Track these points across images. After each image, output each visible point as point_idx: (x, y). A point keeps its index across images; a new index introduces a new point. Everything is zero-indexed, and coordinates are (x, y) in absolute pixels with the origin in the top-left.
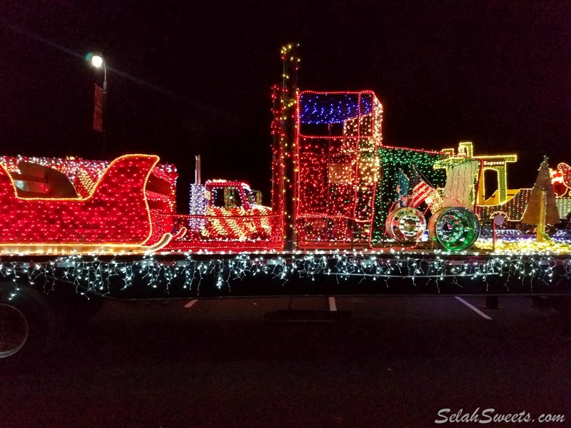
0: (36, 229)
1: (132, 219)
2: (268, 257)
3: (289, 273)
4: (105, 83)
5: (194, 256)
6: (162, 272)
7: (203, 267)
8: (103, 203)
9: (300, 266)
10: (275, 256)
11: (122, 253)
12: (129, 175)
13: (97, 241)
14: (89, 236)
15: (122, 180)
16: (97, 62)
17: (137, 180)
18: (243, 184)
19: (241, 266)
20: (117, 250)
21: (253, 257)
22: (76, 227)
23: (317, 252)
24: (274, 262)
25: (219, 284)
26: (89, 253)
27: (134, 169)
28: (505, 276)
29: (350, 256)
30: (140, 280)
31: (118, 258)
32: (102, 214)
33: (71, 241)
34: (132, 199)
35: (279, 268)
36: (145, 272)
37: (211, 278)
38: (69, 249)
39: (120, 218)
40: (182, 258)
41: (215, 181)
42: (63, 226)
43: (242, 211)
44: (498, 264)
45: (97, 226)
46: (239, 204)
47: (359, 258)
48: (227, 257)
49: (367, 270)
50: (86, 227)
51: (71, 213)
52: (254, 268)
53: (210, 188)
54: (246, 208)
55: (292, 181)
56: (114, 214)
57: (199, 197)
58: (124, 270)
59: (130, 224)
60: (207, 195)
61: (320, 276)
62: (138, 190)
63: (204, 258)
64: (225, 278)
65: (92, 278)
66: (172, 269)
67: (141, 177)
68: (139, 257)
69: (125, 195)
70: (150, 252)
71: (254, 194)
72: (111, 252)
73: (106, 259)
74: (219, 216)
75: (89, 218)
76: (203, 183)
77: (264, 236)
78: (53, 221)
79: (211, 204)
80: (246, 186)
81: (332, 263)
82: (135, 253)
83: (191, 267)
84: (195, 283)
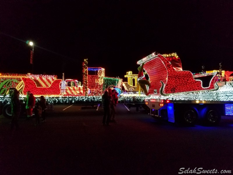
0: (40, 93)
1: (57, 90)
2: (82, 97)
3: (86, 100)
4: (33, 49)
5: (69, 97)
6: (63, 100)
7: (70, 99)
8: (52, 88)
9: (88, 99)
10: (83, 97)
11: (56, 97)
12: (57, 83)
13: (51, 94)
14: (50, 94)
15: (55, 84)
16: (31, 44)
17: (58, 84)
18: (76, 80)
19: (77, 99)
20: (55, 96)
21: (79, 97)
22: (47, 92)
23: (91, 96)
24: (83, 98)
25: (73, 102)
26: (50, 97)
27: (58, 82)
28: (124, 100)
29: (97, 97)
30: (59, 101)
31: (55, 98)
32: (52, 90)
33: (46, 94)
34: (57, 87)
35: (84, 99)
36: (60, 100)
37: (71, 101)
38: (46, 96)
39: (55, 91)
40: (66, 97)
41: (68, 80)
42: (45, 92)
43: (75, 88)
44: (123, 98)
45: (51, 92)
46: (75, 86)
47: (98, 97)
48: (75, 97)
49: (100, 99)
50: (49, 92)
51: (46, 90)
52: (79, 99)
53: (67, 81)
54: (77, 87)
55: (87, 84)
56: (54, 90)
57: (64, 84)
58: (56, 99)
59: (57, 92)
60: (66, 83)
61: (91, 100)
62: (58, 86)
63: (70, 97)
64: (74, 101)
65: (51, 101)
66: (65, 99)
67: (59, 83)
68: (59, 97)
69: (56, 86)
70: (60, 96)
71: (79, 83)
72: (54, 96)
73: (53, 97)
74: (70, 89)
75: (50, 90)
76: (65, 80)
77: (82, 94)
78: (43, 91)
79: (67, 86)
80: (76, 81)
81: (94, 98)
82: (58, 97)
83: (68, 99)
84: (69, 102)
